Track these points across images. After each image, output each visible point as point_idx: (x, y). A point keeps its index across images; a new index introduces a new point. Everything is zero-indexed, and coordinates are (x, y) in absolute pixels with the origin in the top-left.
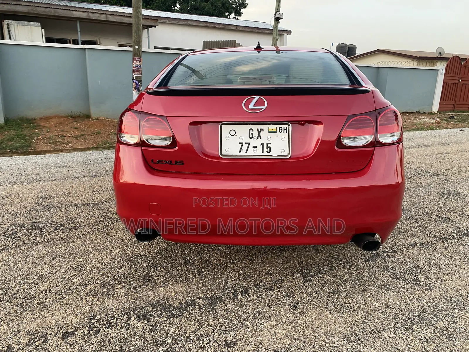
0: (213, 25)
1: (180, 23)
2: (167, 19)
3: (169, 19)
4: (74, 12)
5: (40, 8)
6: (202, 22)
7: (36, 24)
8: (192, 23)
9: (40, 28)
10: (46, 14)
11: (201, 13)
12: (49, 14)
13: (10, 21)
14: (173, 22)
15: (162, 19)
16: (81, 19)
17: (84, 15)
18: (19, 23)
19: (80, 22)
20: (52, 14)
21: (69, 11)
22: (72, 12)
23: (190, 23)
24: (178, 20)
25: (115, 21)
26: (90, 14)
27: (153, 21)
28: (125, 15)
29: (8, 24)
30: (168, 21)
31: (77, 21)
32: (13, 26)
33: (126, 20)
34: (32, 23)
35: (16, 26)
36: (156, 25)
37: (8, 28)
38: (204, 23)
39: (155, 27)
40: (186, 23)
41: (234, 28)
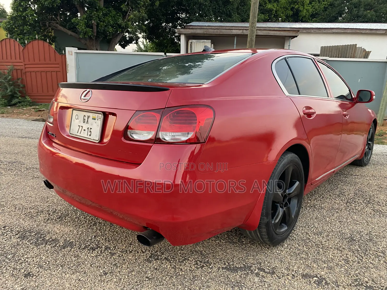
0: (359, 31)
1: (325, 32)
2: (312, 29)
3: (314, 29)
4: (233, 31)
5: (211, 30)
6: (348, 30)
7: (208, 41)
8: (337, 31)
9: (210, 44)
10: (214, 33)
11: (363, 21)
12: (216, 33)
13: (193, 40)
14: (317, 31)
15: (307, 30)
16: (238, 36)
17: (239, 32)
18: (198, 41)
19: (237, 37)
20: (218, 33)
21: (230, 30)
22: (231, 30)
23: (334, 31)
24: (323, 29)
25: (262, 34)
26: (244, 31)
27: (295, 32)
28: (276, 29)
29: (191, 43)
30: (312, 31)
31: (234, 37)
32: (194, 43)
33: (271, 33)
34: (205, 41)
35: (196, 44)
36: (297, 35)
37: (191, 45)
38: (349, 30)
39: (296, 37)
40: (330, 31)
41: (384, 32)
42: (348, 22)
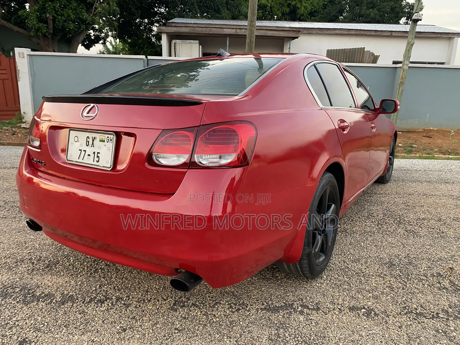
0: (363, 32)
1: (328, 33)
2: (313, 29)
3: (315, 29)
4: (225, 29)
5: (198, 28)
6: (351, 31)
7: (195, 41)
8: (340, 32)
9: (198, 45)
10: (202, 33)
12: (205, 33)
13: (177, 40)
14: (319, 32)
15: (308, 30)
16: (230, 35)
17: (232, 32)
18: (183, 42)
19: (229, 37)
20: (207, 33)
21: (221, 29)
22: (223, 29)
23: (337, 32)
24: (325, 30)
25: (259, 34)
26: (238, 30)
27: (296, 33)
28: (273, 28)
29: (175, 43)
30: (314, 32)
31: (226, 37)
32: (178, 44)
33: (269, 33)
34: (192, 41)
35: (180, 45)
36: (298, 36)
37: (175, 46)
38: (354, 31)
39: (297, 38)
40: (333, 32)
41: (389, 34)
42: (350, 22)
